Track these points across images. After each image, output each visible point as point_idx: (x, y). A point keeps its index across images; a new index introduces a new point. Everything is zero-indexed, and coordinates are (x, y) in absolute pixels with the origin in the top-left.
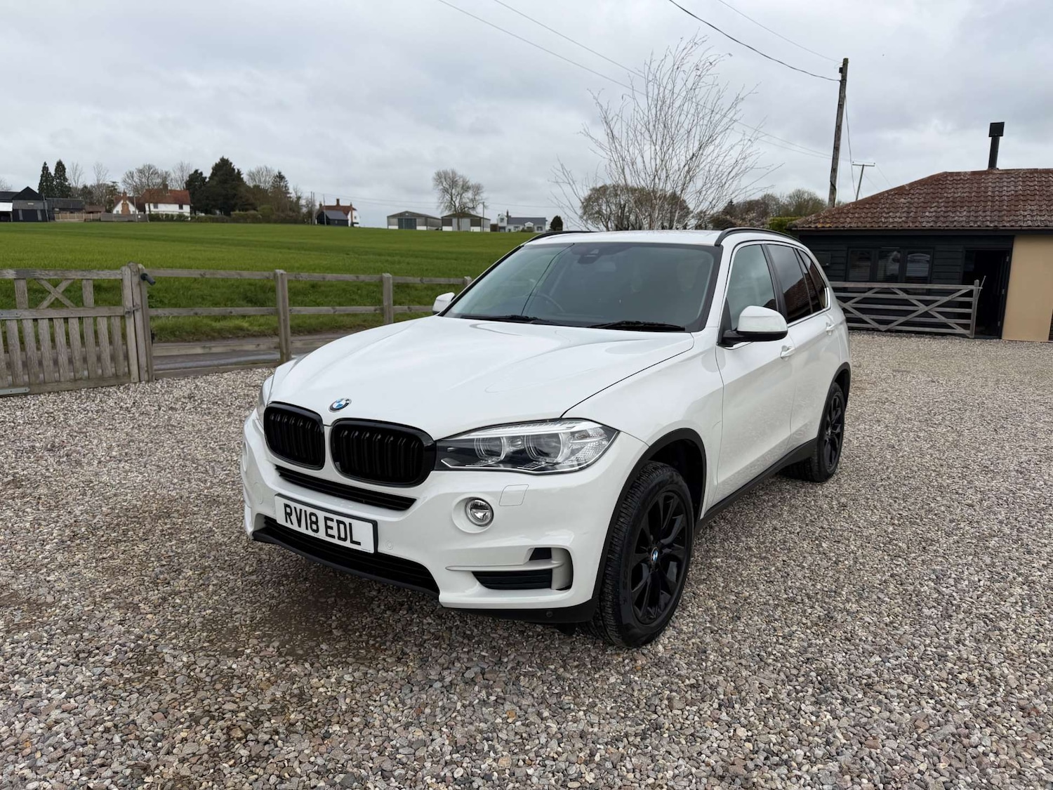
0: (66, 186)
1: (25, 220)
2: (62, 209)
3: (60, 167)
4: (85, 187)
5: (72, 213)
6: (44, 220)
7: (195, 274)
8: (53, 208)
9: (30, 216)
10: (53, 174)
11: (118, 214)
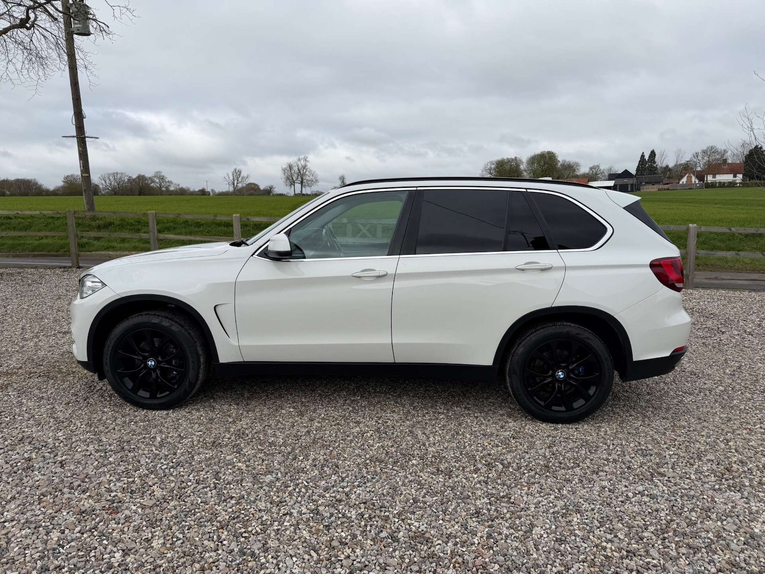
0: (654, 167)
2: (647, 183)
3: (653, 154)
4: (667, 166)
5: (653, 185)
8: (641, 183)
10: (647, 160)
11: (683, 184)
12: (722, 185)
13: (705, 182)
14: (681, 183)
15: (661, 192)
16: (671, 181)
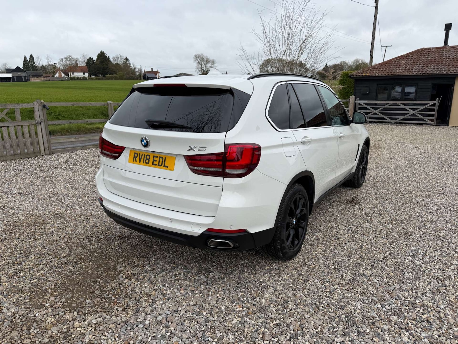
0: (34, 66)
1: (18, 81)
2: (33, 76)
3: (32, 57)
4: (43, 66)
5: (37, 77)
6: (25, 81)
7: (69, 104)
8: (29, 76)
9: (19, 79)
10: (29, 60)
11: (57, 77)
12: (79, 79)
13: (70, 76)
14: (56, 77)
15: (45, 82)
16: (47, 75)
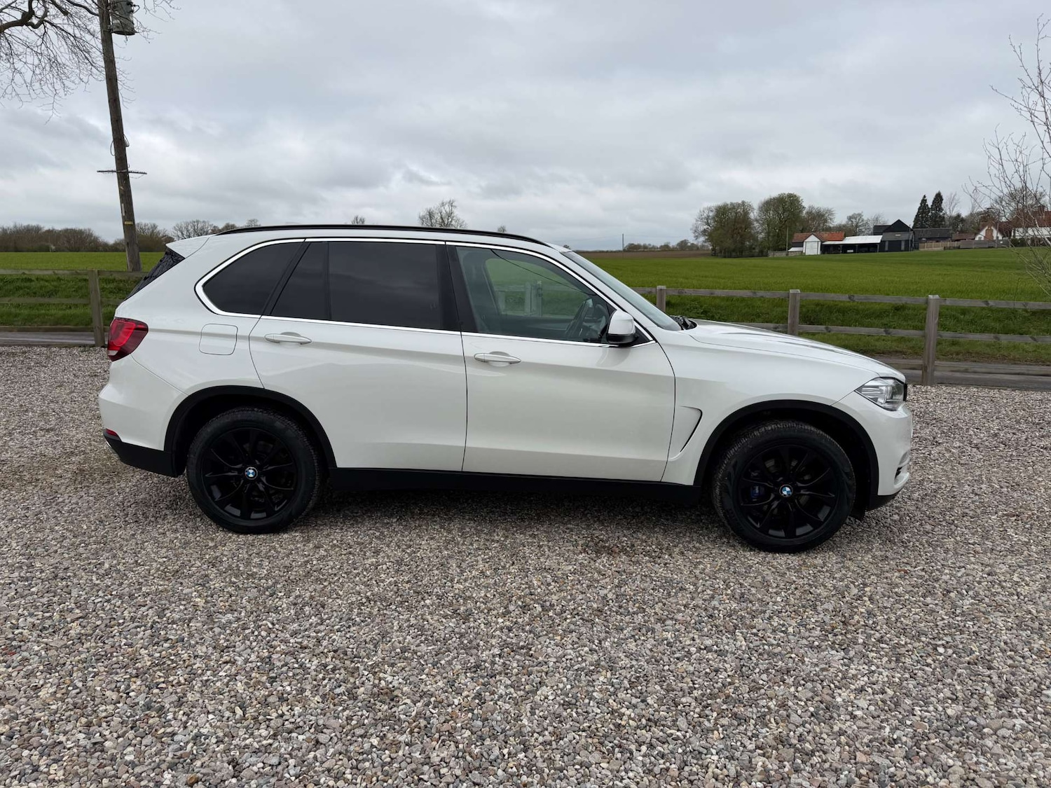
0: (940, 216)
1: (890, 250)
2: (929, 239)
3: (939, 198)
4: (959, 216)
5: (937, 242)
6: (907, 249)
8: (920, 239)
9: (894, 246)
10: (930, 206)
11: (980, 240)
12: (1036, 242)
13: (1012, 237)
14: (977, 239)
15: (948, 251)
16: (964, 236)
